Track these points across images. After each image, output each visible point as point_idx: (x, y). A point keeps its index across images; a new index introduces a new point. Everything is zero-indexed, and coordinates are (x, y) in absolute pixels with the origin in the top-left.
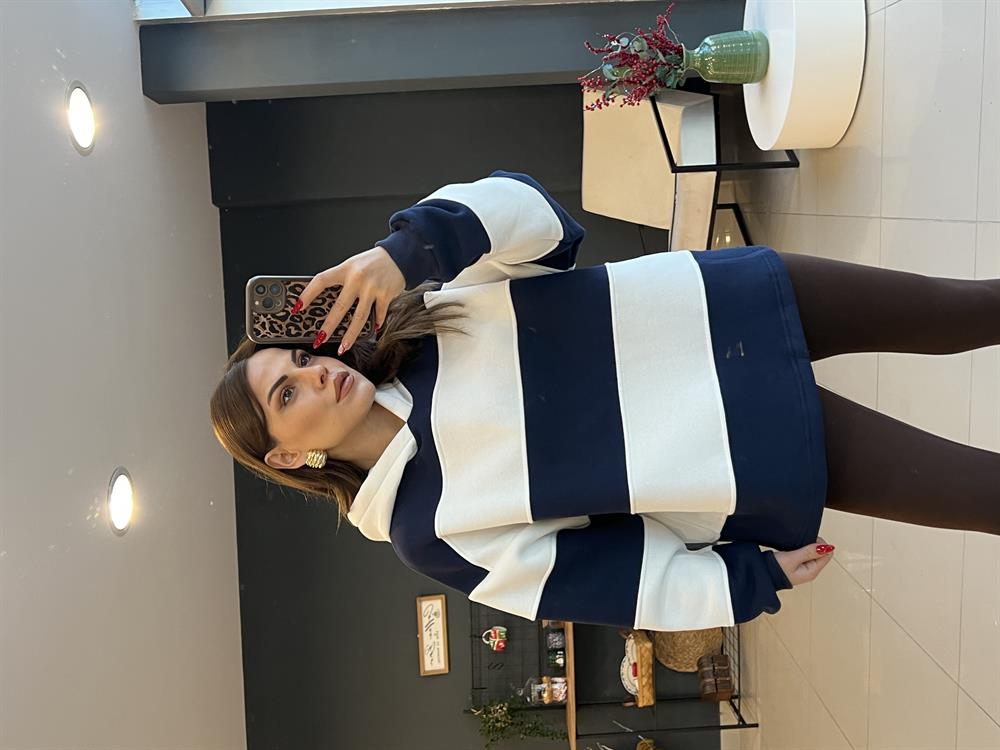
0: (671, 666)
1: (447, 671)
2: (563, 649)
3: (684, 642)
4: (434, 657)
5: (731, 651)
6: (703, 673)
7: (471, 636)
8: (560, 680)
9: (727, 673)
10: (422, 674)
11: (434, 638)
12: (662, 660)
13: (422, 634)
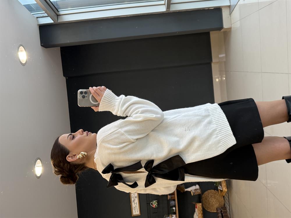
0: (209, 211)
1: (140, 215)
2: (175, 206)
3: (213, 203)
4: (136, 211)
5: (227, 205)
6: (218, 212)
7: (147, 204)
8: (174, 216)
9: (226, 212)
10: (132, 216)
11: (136, 205)
12: (206, 209)
13: (132, 204)
